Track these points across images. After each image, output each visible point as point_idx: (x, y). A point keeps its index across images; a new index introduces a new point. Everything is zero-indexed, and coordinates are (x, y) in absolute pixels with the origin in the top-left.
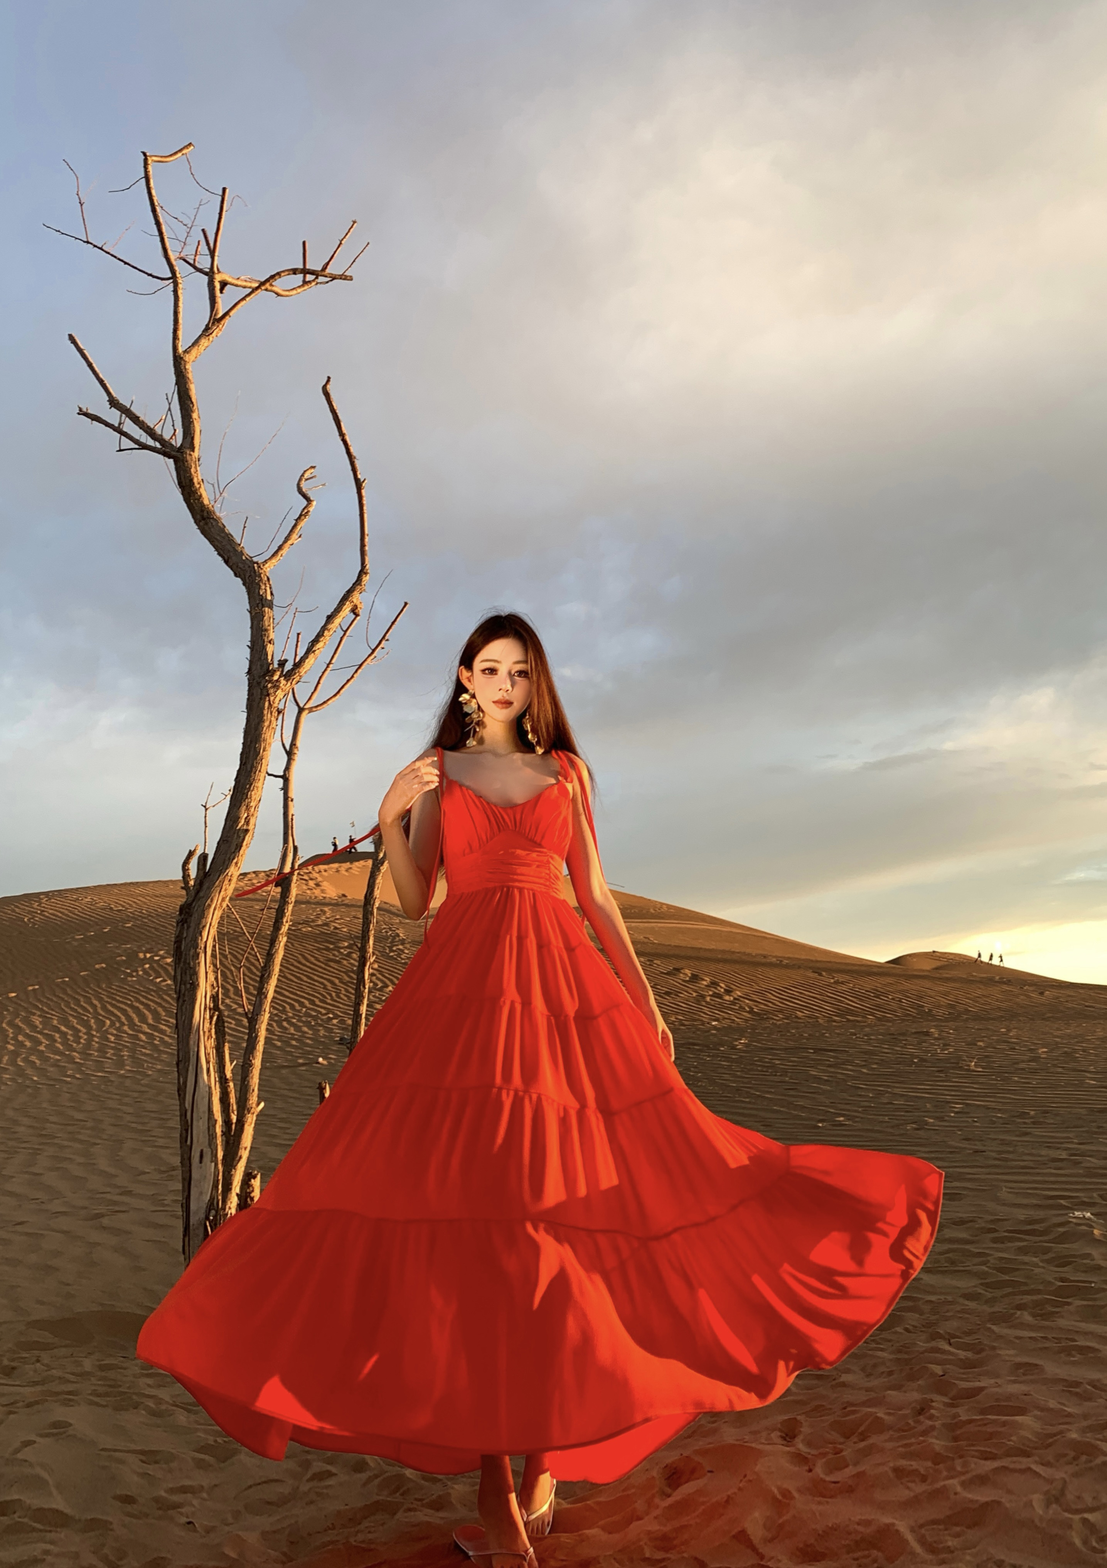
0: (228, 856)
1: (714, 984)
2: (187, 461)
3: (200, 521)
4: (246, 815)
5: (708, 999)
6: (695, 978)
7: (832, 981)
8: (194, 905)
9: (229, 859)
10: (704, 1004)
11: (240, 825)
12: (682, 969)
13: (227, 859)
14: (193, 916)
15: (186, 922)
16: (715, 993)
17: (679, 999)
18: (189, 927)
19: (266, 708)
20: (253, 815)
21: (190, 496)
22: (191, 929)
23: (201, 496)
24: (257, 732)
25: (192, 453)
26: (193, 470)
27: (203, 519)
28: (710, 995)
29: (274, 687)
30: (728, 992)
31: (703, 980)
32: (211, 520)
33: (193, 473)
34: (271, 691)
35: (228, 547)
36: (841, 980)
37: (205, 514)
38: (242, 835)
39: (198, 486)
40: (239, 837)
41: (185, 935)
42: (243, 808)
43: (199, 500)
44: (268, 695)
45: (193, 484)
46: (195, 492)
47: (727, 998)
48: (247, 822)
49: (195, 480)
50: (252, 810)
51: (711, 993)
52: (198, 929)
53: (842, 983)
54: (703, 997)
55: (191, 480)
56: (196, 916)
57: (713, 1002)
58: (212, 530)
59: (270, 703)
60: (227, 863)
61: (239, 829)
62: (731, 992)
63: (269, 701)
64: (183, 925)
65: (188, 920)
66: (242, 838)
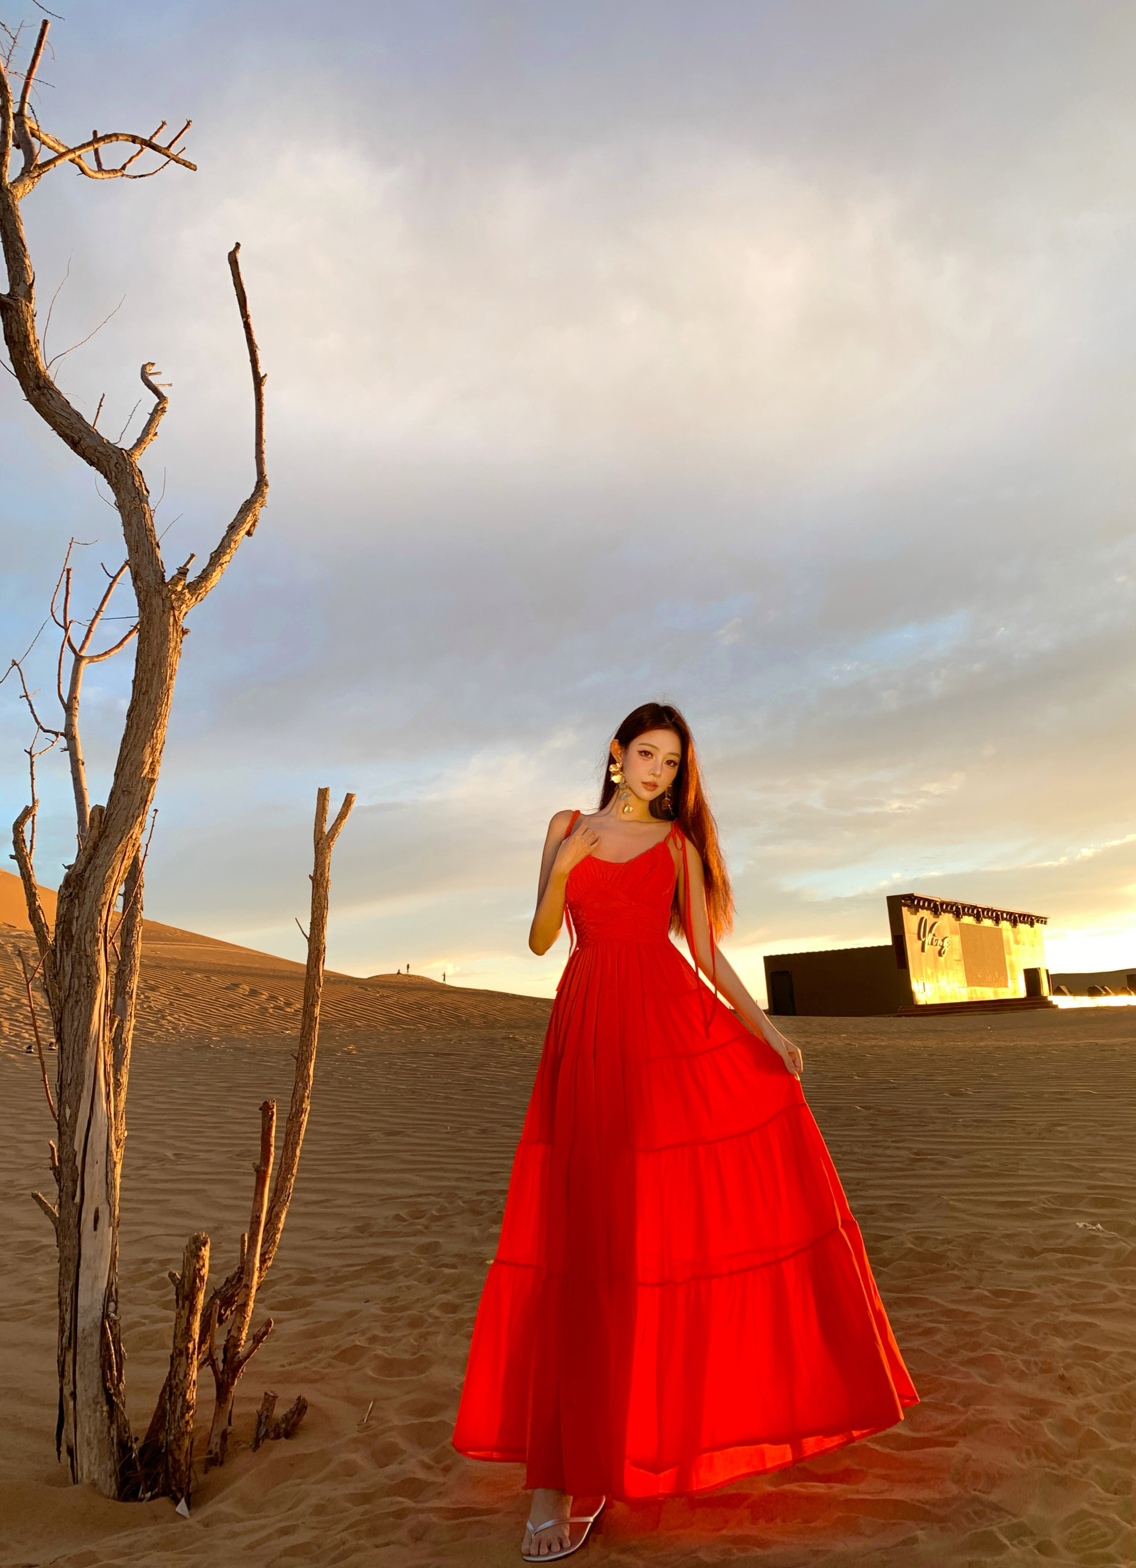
0: (131, 812)
1: (272, 998)
2: (22, 312)
3: (33, 390)
4: (151, 760)
5: (271, 1011)
6: (254, 993)
7: (378, 995)
8: (87, 875)
9: (133, 816)
10: (268, 1015)
11: (145, 771)
12: (240, 984)
13: (130, 815)
14: (88, 890)
15: (77, 896)
16: (276, 1006)
17: (243, 1011)
18: (81, 905)
19: (171, 624)
20: (158, 761)
21: (22, 356)
22: (87, 907)
23: (37, 358)
24: (162, 654)
25: (28, 304)
26: (29, 324)
27: (39, 387)
28: (271, 1008)
29: (179, 599)
30: (288, 1004)
31: (262, 994)
32: (50, 391)
33: (29, 329)
34: (175, 604)
35: (79, 426)
36: (385, 995)
37: (42, 383)
38: (147, 786)
39: (34, 346)
40: (143, 787)
41: (76, 914)
42: (148, 750)
43: (34, 363)
44: (173, 608)
45: (29, 342)
46: (30, 353)
47: (288, 1010)
48: (153, 770)
49: (31, 338)
50: (158, 754)
51: (272, 1005)
52: (97, 907)
53: (387, 997)
54: (266, 1009)
55: (27, 337)
56: (93, 890)
57: (276, 1014)
58: (51, 402)
59: (175, 620)
60: (130, 821)
61: (144, 778)
62: (292, 1004)
63: (174, 616)
64: (72, 900)
65: (81, 896)
66: (147, 789)
